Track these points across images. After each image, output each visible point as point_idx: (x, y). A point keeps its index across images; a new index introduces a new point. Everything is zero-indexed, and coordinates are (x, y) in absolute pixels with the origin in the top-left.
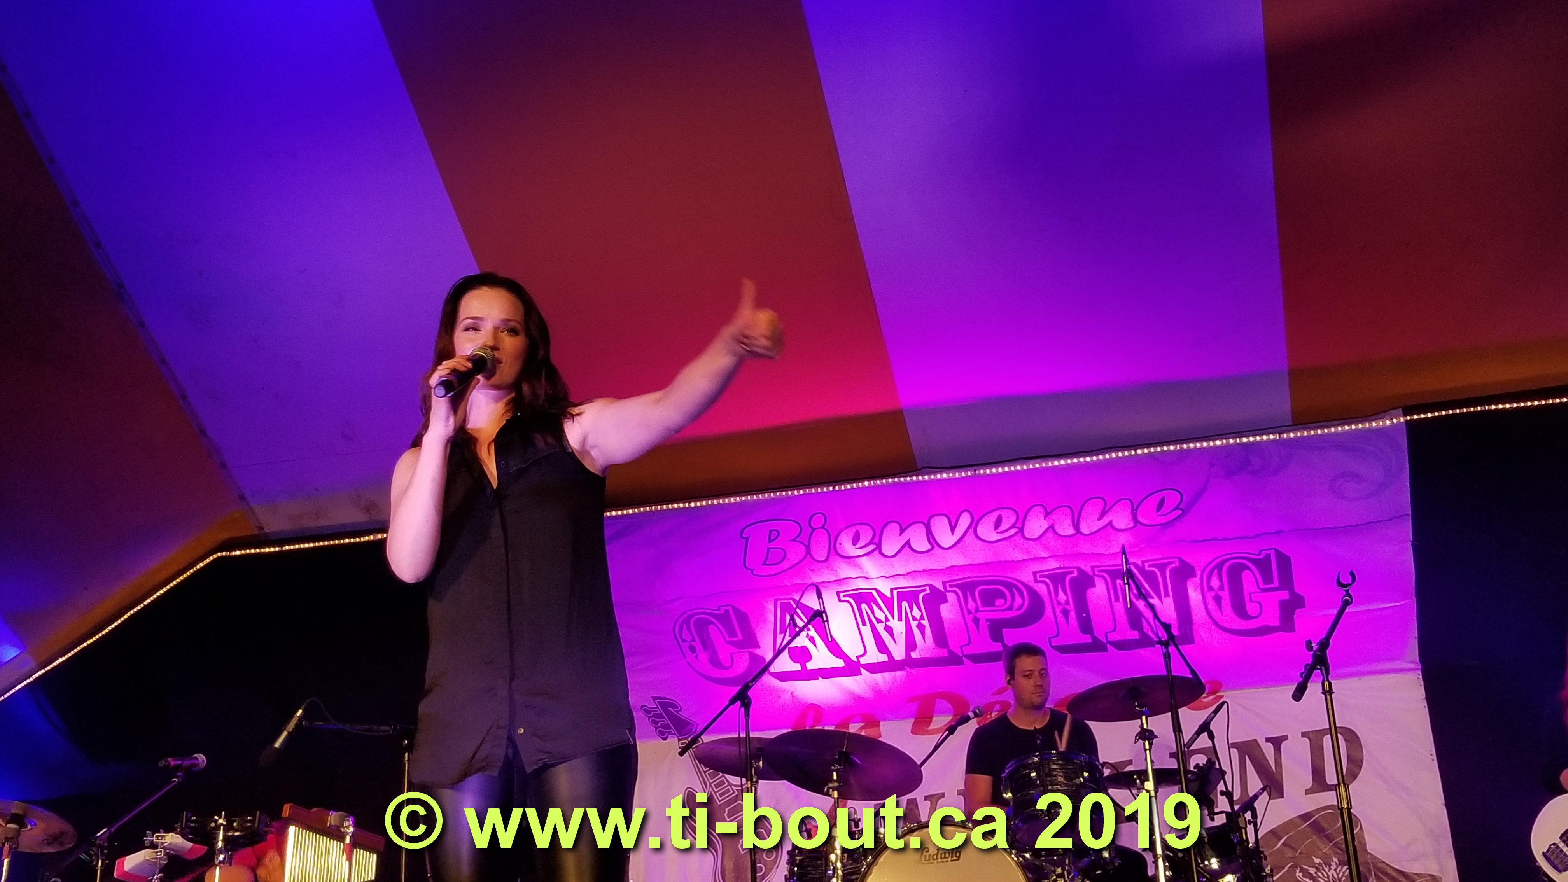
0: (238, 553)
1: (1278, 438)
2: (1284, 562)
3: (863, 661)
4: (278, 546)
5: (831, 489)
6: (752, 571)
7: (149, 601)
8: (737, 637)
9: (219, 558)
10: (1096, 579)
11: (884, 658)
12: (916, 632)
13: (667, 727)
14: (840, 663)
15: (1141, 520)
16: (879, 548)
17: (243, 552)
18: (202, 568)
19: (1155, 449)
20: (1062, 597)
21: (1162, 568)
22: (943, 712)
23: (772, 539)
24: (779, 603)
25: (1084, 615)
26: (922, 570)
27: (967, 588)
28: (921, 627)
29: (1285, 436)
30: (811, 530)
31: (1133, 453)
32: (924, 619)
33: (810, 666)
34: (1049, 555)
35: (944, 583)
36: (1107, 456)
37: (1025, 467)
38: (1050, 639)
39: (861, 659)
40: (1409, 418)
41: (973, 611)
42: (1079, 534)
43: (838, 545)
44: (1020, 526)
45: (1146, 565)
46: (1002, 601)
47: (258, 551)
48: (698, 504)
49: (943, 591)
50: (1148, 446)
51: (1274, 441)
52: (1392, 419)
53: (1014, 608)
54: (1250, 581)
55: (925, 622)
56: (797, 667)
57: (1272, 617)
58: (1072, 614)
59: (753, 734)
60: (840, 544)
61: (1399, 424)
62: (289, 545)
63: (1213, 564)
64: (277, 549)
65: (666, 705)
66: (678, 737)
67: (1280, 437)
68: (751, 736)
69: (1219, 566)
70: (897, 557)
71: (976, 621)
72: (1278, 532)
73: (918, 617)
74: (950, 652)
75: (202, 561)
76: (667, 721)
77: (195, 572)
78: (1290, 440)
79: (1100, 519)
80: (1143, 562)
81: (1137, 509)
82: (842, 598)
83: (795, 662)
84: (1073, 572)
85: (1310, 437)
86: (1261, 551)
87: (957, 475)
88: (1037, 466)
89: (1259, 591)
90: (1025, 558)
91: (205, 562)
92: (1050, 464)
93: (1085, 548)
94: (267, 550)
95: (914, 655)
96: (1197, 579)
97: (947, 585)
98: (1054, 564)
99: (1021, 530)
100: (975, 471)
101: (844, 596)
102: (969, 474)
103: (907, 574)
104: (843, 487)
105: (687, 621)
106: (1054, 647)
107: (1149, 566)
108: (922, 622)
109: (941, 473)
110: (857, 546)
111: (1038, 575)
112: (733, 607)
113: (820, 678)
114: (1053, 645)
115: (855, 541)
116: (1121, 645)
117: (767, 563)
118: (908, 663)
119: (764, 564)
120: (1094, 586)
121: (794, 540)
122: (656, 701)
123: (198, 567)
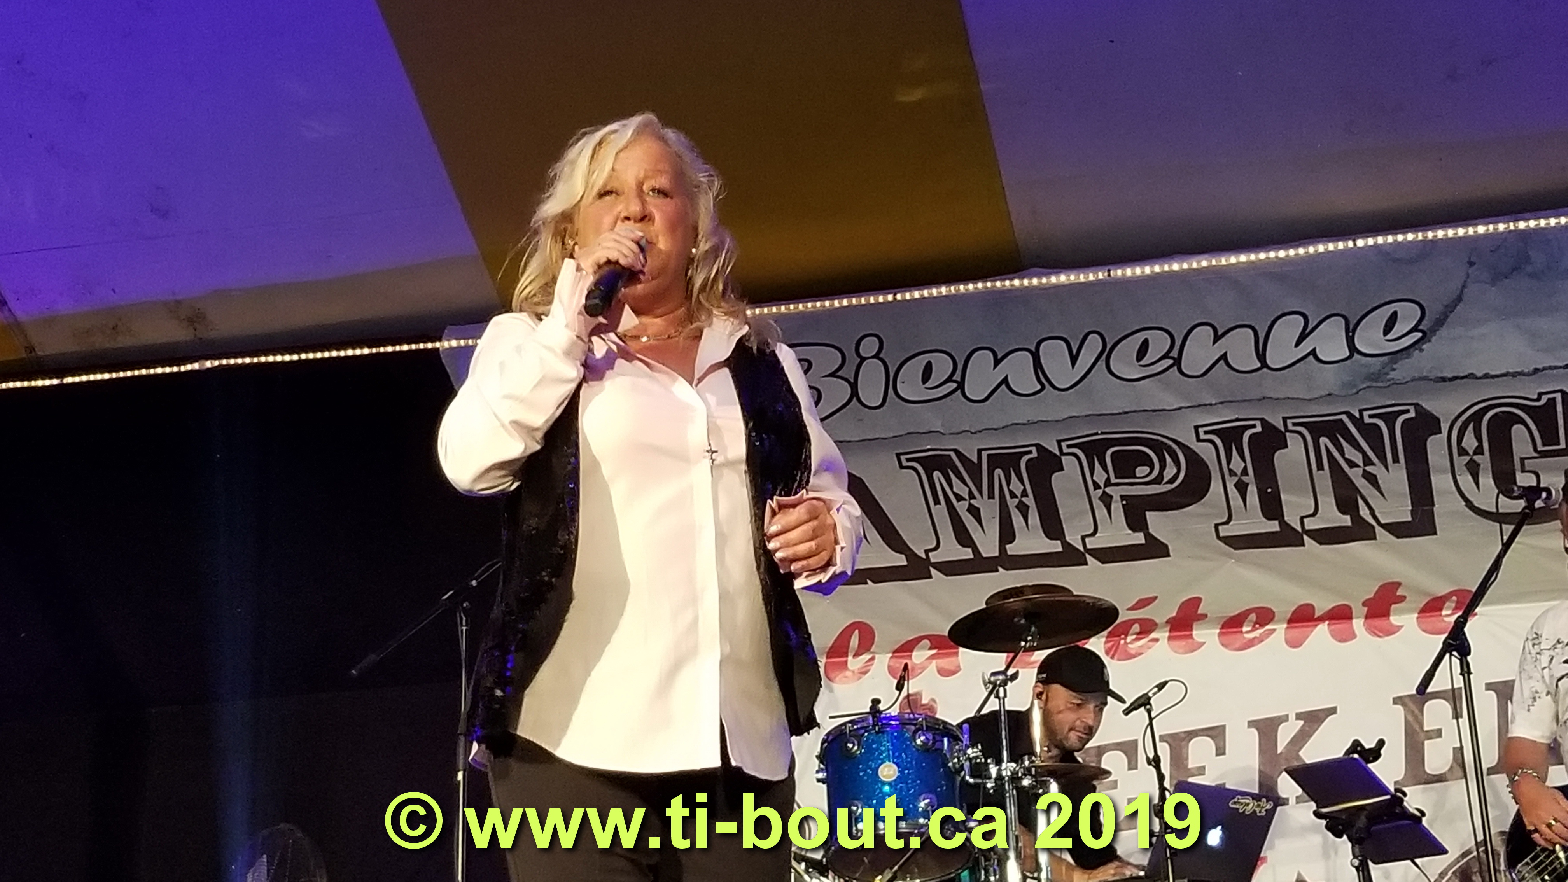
3: (934, 557)
4: (57, 378)
10: (1288, 434)
11: (967, 554)
12: (1016, 515)
14: (901, 560)
15: (1361, 347)
16: (961, 388)
19: (1385, 238)
20: (1237, 464)
21: (1390, 419)
25: (1269, 490)
26: (1025, 422)
27: (1093, 449)
28: (1023, 507)
30: (859, 360)
31: (1351, 244)
34: (1219, 400)
35: (1059, 442)
36: (1311, 250)
37: (1185, 266)
38: (1217, 526)
39: (930, 554)
41: (1102, 486)
42: (1265, 370)
43: (899, 383)
44: (1176, 356)
45: (1366, 414)
46: (1147, 469)
47: (26, 384)
49: (1058, 453)
50: (1374, 233)
53: (1165, 480)
54: (1523, 441)
55: (1030, 501)
58: (1252, 491)
60: (903, 382)
62: (73, 376)
63: (1468, 414)
64: (55, 382)
69: (1476, 418)
70: (990, 401)
71: (1106, 499)
73: (1019, 494)
74: (1065, 544)
79: (1297, 345)
80: (1361, 411)
81: (1354, 331)
82: (905, 463)
84: (1254, 426)
86: (1541, 395)
87: (1082, 277)
88: (1204, 263)
89: (1537, 456)
90: (1183, 405)
92: (1224, 262)
93: (1273, 389)
94: (40, 383)
95: (1012, 549)
96: (1443, 437)
97: (1064, 444)
98: (1225, 414)
99: (1178, 362)
100: (1109, 271)
101: (908, 460)
102: (1101, 276)
103: (1003, 428)
104: (908, 296)
107: (1371, 416)
108: (1024, 500)
109: (1057, 273)
110: (928, 385)
111: (1201, 430)
113: (869, 581)
114: (1222, 535)
115: (926, 377)
116: (1324, 536)
118: (1002, 561)
120: (1286, 447)
121: (833, 375)
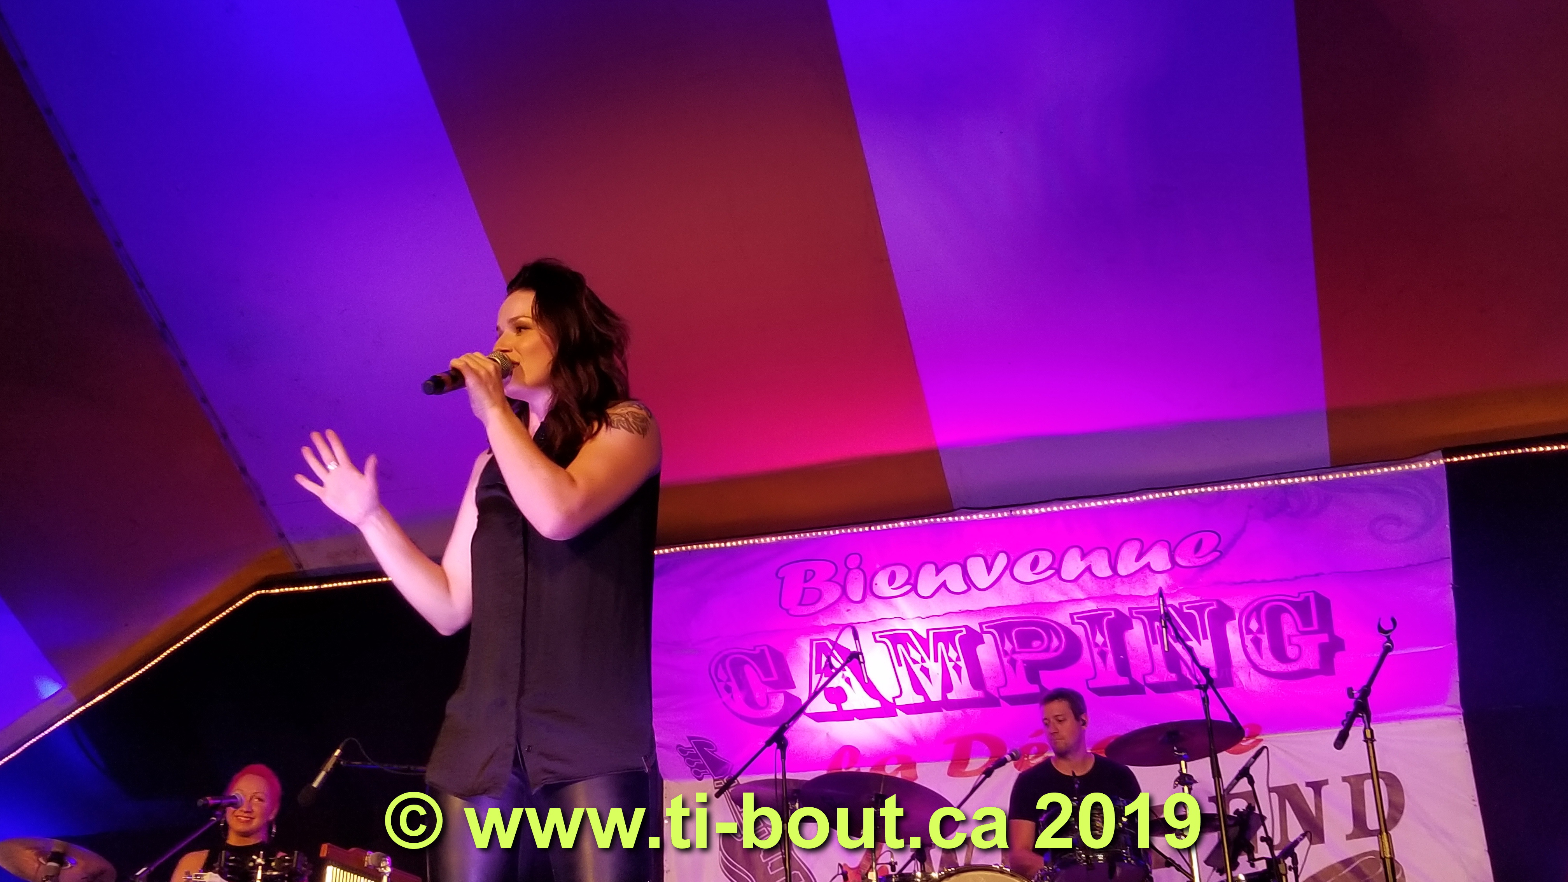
0: (277, 591)
1: (1316, 479)
2: (1324, 605)
3: (899, 702)
4: (317, 585)
5: (867, 529)
6: (787, 610)
7: (188, 638)
8: (772, 676)
9: (258, 596)
10: (1134, 620)
11: (920, 699)
12: (953, 673)
13: (702, 767)
14: (876, 704)
15: (1179, 561)
16: (914, 589)
17: (282, 590)
18: (241, 606)
19: (1193, 490)
20: (1099, 639)
21: (1200, 610)
22: (980, 754)
23: (808, 579)
24: (815, 643)
25: (1122, 657)
26: (958, 611)
27: (1003, 629)
28: (957, 669)
29: (1324, 478)
30: (847, 570)
31: (1170, 494)
32: (960, 661)
33: (846, 706)
34: (1086, 597)
35: (981, 624)
36: (1144, 498)
37: (1061, 508)
38: (1087, 681)
39: (896, 700)
40: (1448, 460)
41: (1010, 653)
42: (1116, 576)
43: (874, 585)
44: (1056, 567)
45: (1184, 606)
46: (1039, 643)
47: (296, 589)
48: (734, 544)
49: (979, 631)
50: (1185, 487)
51: (1313, 483)
52: (1432, 461)
53: (1051, 650)
54: (1288, 626)
55: (962, 664)
56: (833, 708)
57: (1311, 660)
58: (1110, 656)
59: (789, 776)
60: (876, 584)
61: (1439, 466)
62: (327, 583)
63: (1251, 607)
64: (316, 587)
65: (701, 745)
66: (713, 777)
67: (1318, 479)
68: (787, 777)
69: (1258, 609)
70: (934, 597)
71: (1013, 662)
72: (1317, 575)
73: (954, 659)
74: (986, 693)
75: (241, 599)
76: (703, 761)
77: (234, 610)
78: (1328, 482)
79: (1137, 560)
80: (1180, 604)
81: (1174, 551)
82: (878, 639)
83: (830, 702)
84: (1110, 614)
85: (1348, 479)
86: (1299, 594)
87: (993, 516)
88: (1074, 507)
89: (1298, 633)
90: (1063, 599)
91: (244, 600)
92: (1087, 505)
93: (1122, 590)
94: (306, 588)
95: (951, 696)
96: (1236, 621)
97: (984, 626)
98: (1091, 606)
99: (1058, 572)
100: (1011, 511)
101: (880, 637)
102: (1006, 514)
103: (944, 615)
104: (879, 528)
105: (722, 661)
106: (1089, 688)
107: (1187, 608)
108: (958, 663)
109: (977, 513)
110: (893, 587)
111: (1075, 617)
112: (769, 647)
113: (855, 718)
114: (1090, 687)
115: (892, 580)
116: (1159, 688)
117: (803, 603)
118: (945, 704)
119: (800, 604)
120: (1132, 628)
121: (830, 580)
122: (692, 741)
123: (237, 604)
